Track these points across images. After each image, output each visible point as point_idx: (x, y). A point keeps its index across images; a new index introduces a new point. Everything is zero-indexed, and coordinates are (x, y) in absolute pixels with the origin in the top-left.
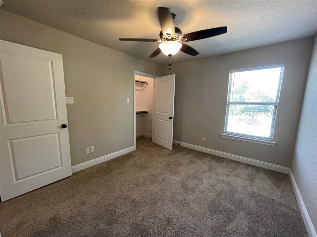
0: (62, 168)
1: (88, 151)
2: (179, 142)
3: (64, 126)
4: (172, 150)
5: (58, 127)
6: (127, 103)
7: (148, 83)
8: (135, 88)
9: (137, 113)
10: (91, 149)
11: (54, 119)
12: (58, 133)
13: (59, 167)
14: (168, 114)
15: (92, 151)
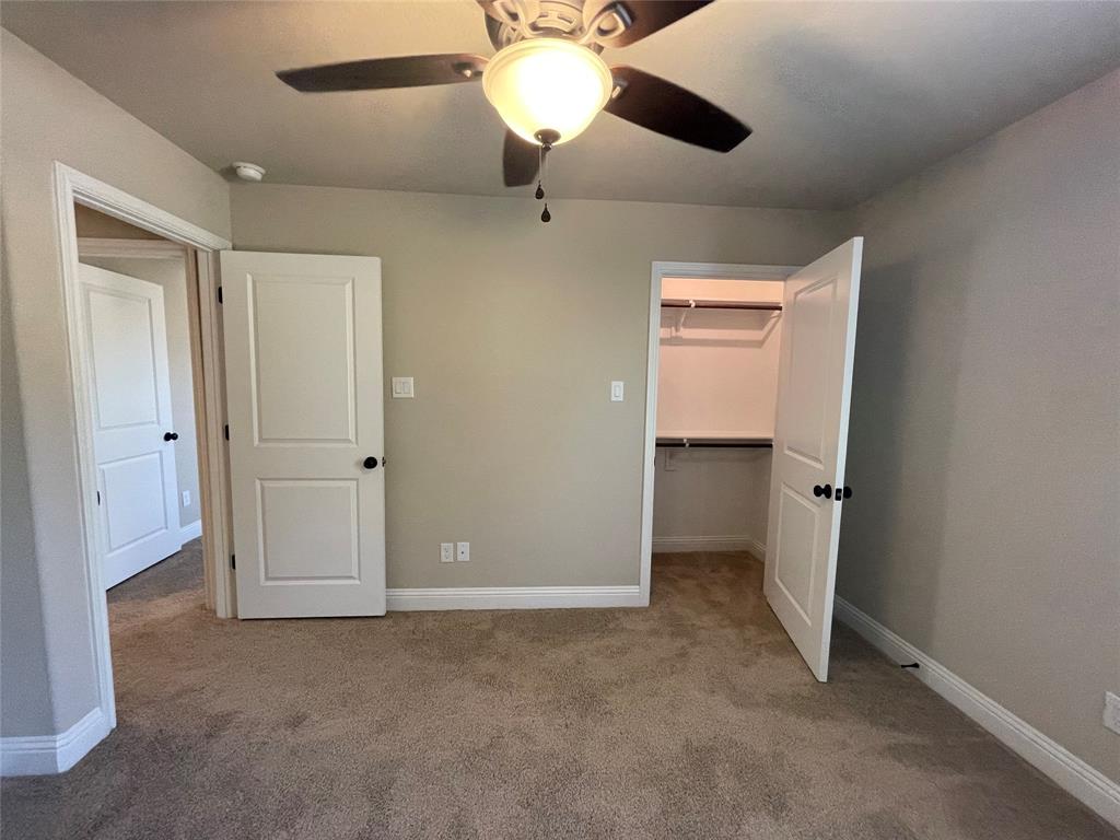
0: (357, 582)
1: (446, 553)
2: (915, 654)
3: (370, 463)
4: (825, 680)
5: (357, 464)
6: (613, 399)
7: (780, 309)
8: (657, 331)
9: (661, 444)
10: (459, 552)
11: (349, 441)
12: (357, 480)
13: (351, 577)
14: (818, 466)
15: (459, 559)
